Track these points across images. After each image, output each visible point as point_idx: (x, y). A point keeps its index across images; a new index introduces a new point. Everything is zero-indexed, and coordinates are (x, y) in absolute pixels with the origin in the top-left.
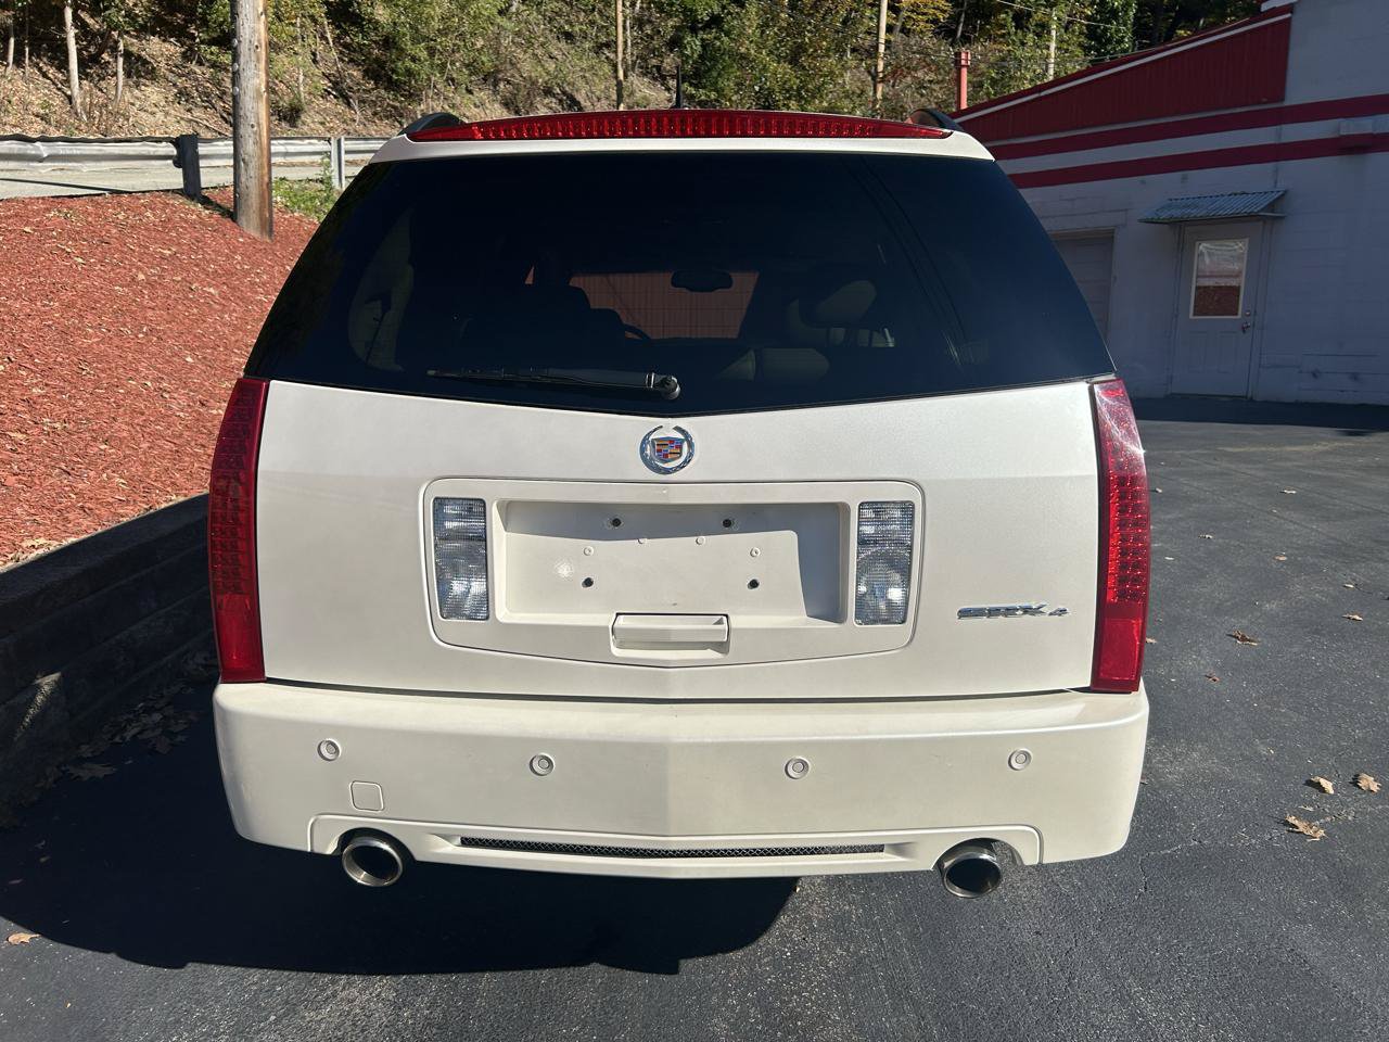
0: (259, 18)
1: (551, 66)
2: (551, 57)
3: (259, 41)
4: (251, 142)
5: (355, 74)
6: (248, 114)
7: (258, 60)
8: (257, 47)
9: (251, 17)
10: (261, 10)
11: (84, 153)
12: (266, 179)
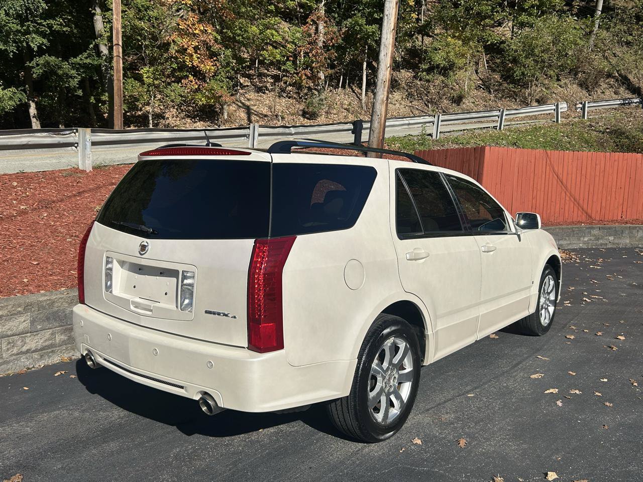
0: (387, 69)
1: (614, 61)
2: (615, 56)
3: (386, 79)
4: (377, 122)
5: (496, 77)
6: (377, 111)
7: (384, 87)
8: (385, 82)
9: (384, 69)
10: (388, 66)
11: (310, 131)
12: (381, 138)
